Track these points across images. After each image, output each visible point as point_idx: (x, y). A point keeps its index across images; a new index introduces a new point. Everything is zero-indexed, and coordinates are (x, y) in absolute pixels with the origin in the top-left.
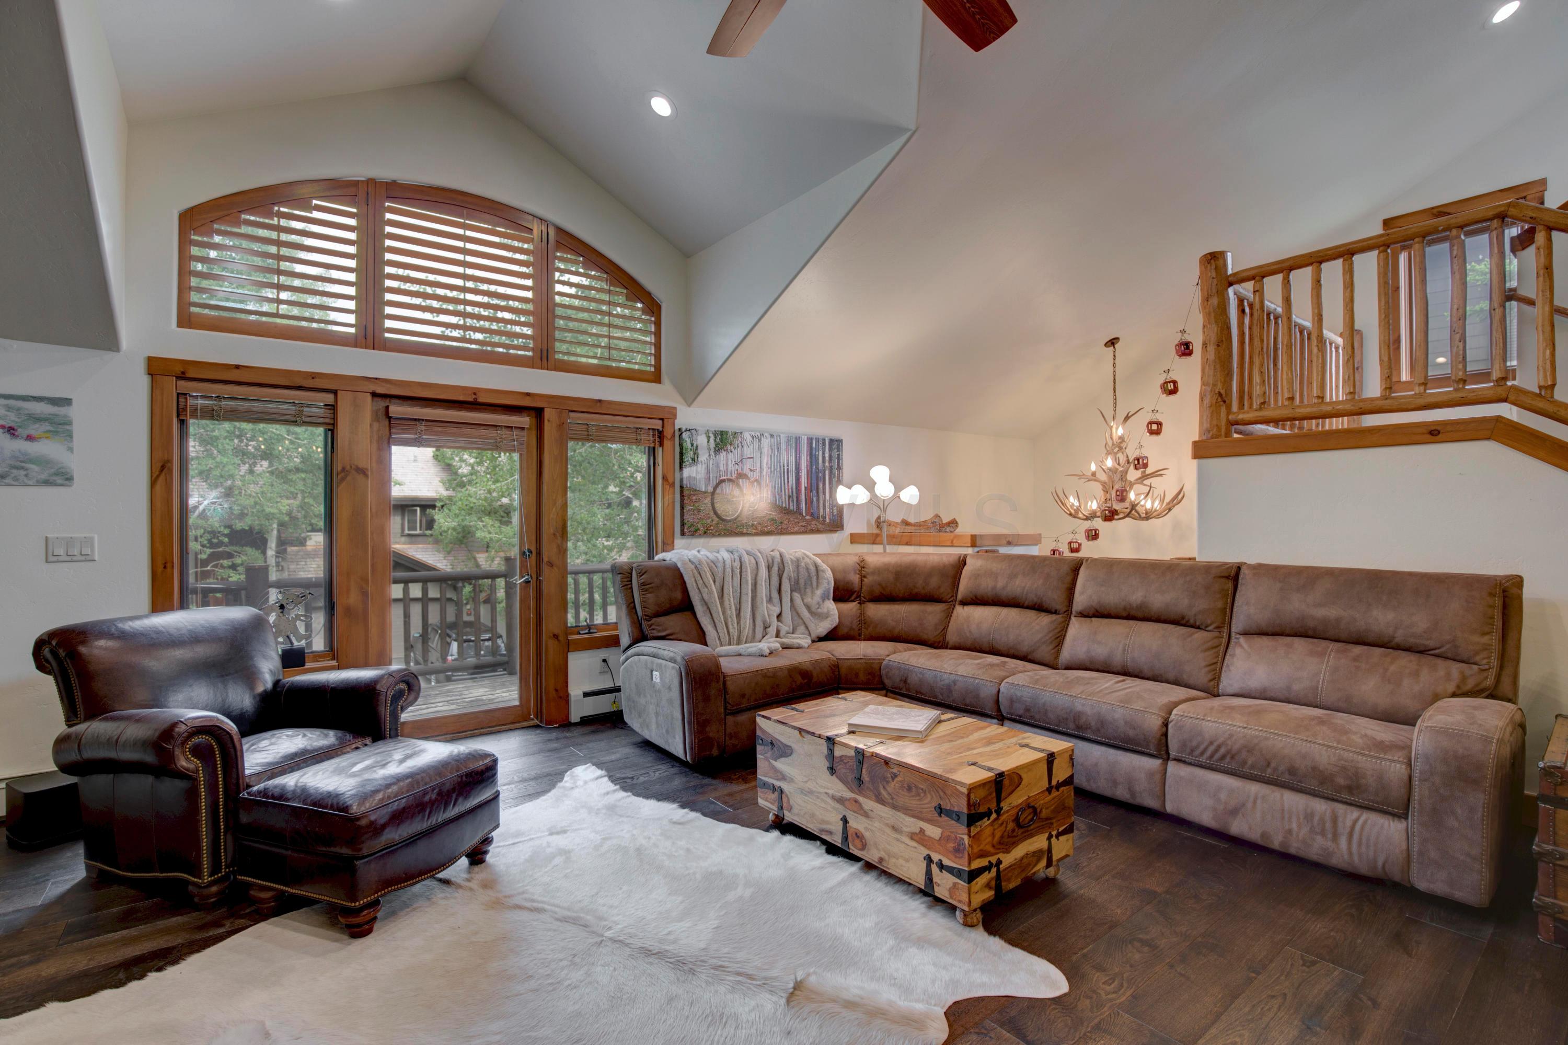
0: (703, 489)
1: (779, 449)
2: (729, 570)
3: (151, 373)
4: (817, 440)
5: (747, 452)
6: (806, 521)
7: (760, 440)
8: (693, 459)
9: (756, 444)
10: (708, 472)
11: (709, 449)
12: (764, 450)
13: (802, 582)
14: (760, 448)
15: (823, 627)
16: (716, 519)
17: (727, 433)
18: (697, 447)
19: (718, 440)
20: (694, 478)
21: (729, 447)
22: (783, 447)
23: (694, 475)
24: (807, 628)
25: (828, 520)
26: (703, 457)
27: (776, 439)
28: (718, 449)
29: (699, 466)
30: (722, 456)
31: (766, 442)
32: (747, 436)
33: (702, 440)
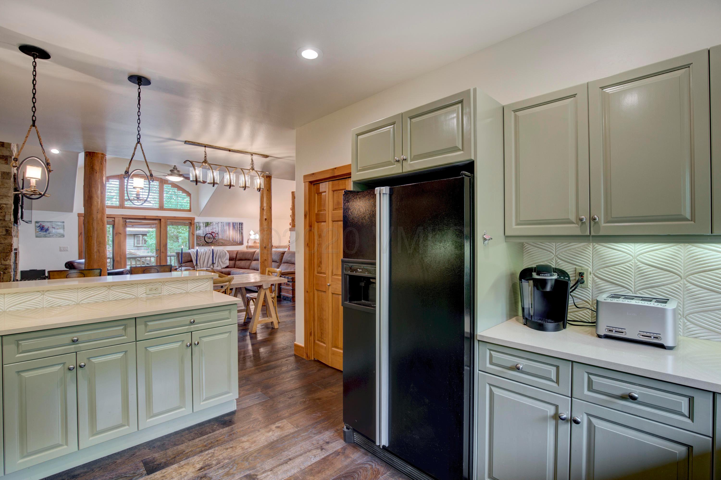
0: (202, 236)
1: (224, 226)
2: (202, 254)
3: (79, 216)
4: (235, 223)
5: (214, 227)
6: (232, 242)
7: (218, 224)
8: (199, 229)
9: (217, 225)
10: (203, 232)
11: (204, 226)
12: (219, 226)
13: (221, 256)
14: (218, 226)
15: (225, 266)
16: (205, 243)
17: (208, 223)
18: (200, 226)
19: (206, 224)
20: (199, 233)
21: (209, 226)
22: (225, 225)
23: (199, 232)
24: (221, 266)
25: (238, 242)
26: (202, 228)
27: (222, 224)
28: (206, 226)
29: (201, 231)
30: (207, 228)
31: (220, 224)
32: (214, 223)
33: (201, 225)
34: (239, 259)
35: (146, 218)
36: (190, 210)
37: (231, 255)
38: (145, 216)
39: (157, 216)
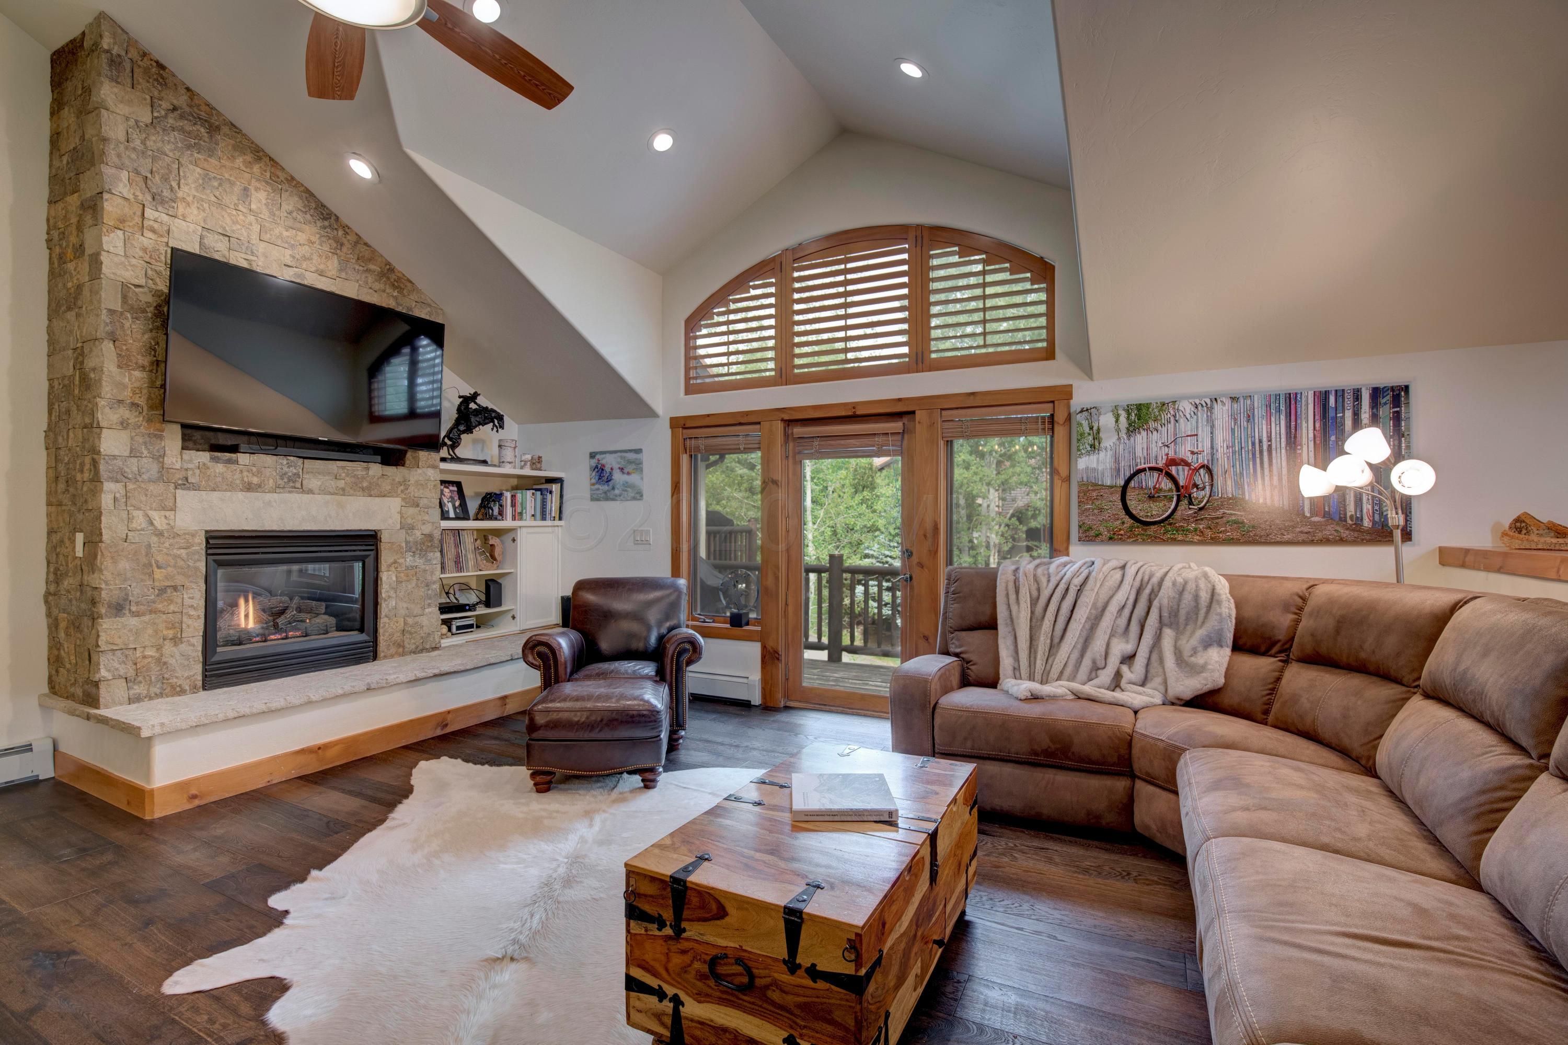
0: (1108, 482)
1: (1250, 418)
3: (672, 427)
4: (1340, 394)
5: (1185, 427)
6: (1314, 524)
7: (1210, 409)
8: (1093, 446)
9: (1202, 415)
10: (1117, 460)
11: (1118, 431)
12: (1218, 423)
13: (1183, 613)
14: (1211, 422)
15: (1189, 686)
16: (1129, 521)
17: (1148, 406)
18: (1099, 430)
19: (1133, 417)
20: (1094, 470)
21: (1152, 424)
22: (1259, 412)
23: (1094, 465)
24: (1165, 682)
25: (1367, 523)
26: (1109, 441)
27: (1241, 406)
28: (1132, 429)
29: (1102, 454)
30: (1140, 439)
31: (1222, 412)
32: (1186, 407)
33: (1106, 421)
34: (1309, 649)
35: (858, 413)
36: (1049, 354)
37: (1249, 613)
38: (854, 405)
39: (900, 400)
